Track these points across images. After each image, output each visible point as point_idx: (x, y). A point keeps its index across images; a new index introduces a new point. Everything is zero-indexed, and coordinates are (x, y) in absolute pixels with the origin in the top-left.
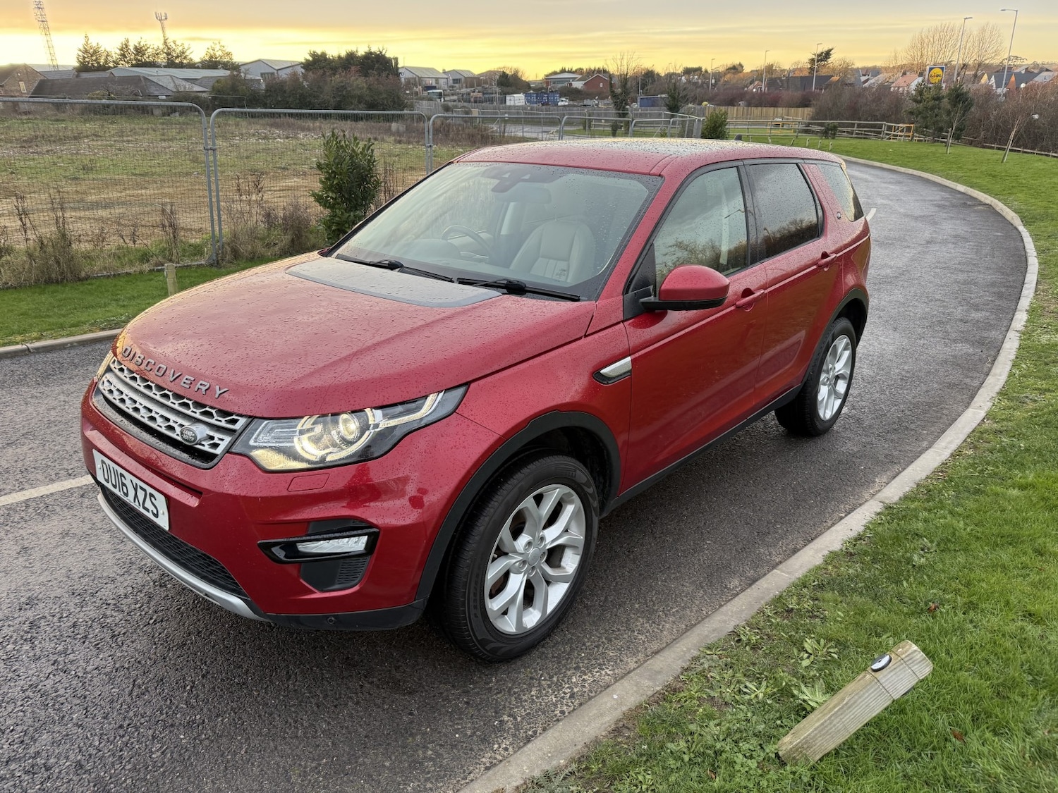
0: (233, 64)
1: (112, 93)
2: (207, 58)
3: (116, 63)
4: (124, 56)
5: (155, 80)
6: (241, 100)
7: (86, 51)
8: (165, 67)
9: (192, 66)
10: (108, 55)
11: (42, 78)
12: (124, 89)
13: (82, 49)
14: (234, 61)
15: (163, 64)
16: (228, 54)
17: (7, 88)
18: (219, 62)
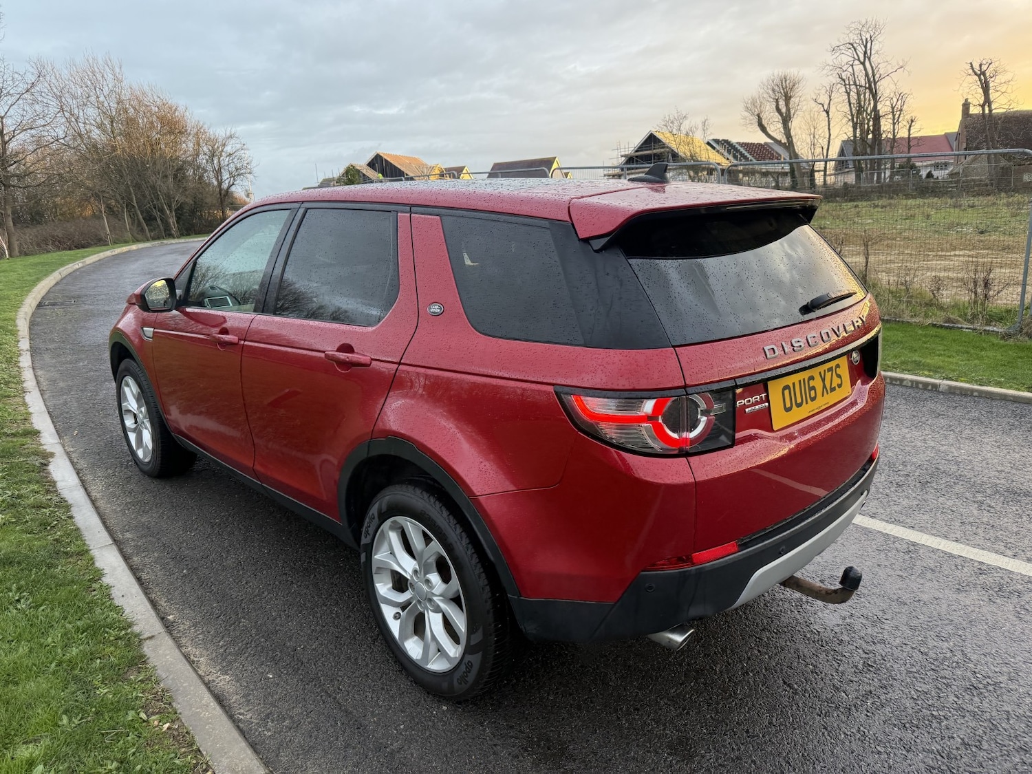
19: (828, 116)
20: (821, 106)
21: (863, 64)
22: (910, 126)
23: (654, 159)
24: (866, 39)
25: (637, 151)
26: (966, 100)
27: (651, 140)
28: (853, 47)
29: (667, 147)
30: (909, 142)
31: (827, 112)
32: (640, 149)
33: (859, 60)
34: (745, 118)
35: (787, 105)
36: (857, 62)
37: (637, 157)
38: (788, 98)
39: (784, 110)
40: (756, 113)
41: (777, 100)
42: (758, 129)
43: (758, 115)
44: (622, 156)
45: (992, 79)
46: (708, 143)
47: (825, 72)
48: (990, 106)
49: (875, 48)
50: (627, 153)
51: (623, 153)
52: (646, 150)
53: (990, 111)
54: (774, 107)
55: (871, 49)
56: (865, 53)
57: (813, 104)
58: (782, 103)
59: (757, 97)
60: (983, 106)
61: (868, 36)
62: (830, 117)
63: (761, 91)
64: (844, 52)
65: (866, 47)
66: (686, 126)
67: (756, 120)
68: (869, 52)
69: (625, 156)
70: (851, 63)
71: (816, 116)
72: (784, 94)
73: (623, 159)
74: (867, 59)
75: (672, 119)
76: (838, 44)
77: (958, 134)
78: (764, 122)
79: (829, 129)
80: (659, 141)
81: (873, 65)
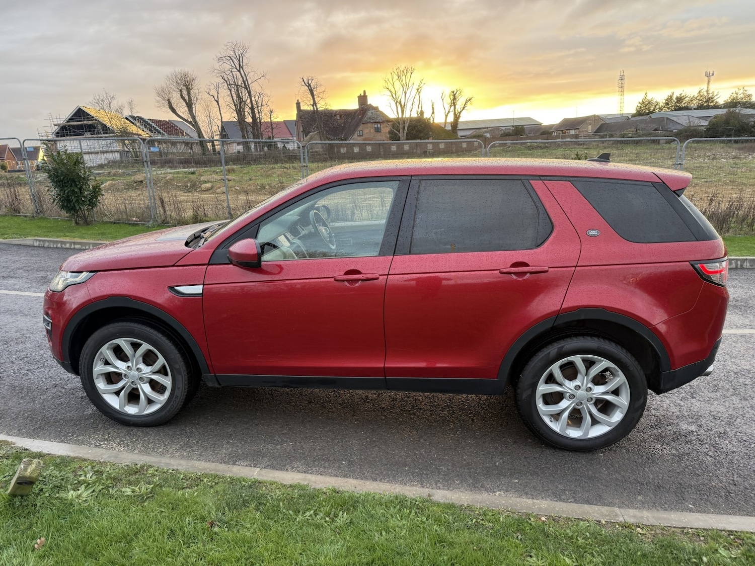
0: (750, 103)
1: (639, 130)
2: (729, 101)
3: (661, 109)
4: (667, 104)
5: (675, 119)
6: (730, 130)
7: (643, 103)
8: (695, 109)
9: (716, 107)
10: (657, 105)
11: (603, 122)
12: (647, 127)
13: (641, 102)
14: (752, 101)
15: (695, 107)
16: (749, 96)
17: (580, 130)
18: (739, 103)
19: (218, 104)
20: (212, 97)
21: (239, 71)
22: (271, 115)
23: (86, 129)
24: (239, 55)
25: (68, 122)
26: (298, 100)
27: (80, 114)
28: (231, 59)
29: (96, 120)
30: (271, 125)
31: (217, 102)
32: (70, 120)
33: (236, 68)
34: (158, 102)
35: (189, 95)
36: (235, 70)
37: (69, 126)
38: (189, 90)
39: (187, 98)
40: (167, 98)
41: (181, 90)
42: (169, 110)
43: (169, 100)
44: (55, 125)
45: (315, 89)
46: (126, 118)
47: (214, 74)
48: (316, 106)
49: (245, 61)
50: (59, 123)
51: (56, 123)
52: (76, 121)
53: (317, 109)
54: (179, 95)
55: (242, 62)
56: (240, 65)
57: (207, 96)
58: (185, 93)
59: (165, 87)
60: (313, 106)
61: (240, 53)
62: (220, 105)
63: (168, 83)
64: (226, 62)
65: (239, 61)
66: (115, 104)
67: (166, 103)
68: (241, 63)
69: (58, 125)
70: (230, 70)
71: (209, 103)
72: (186, 86)
73: (56, 127)
74: (241, 68)
75: (102, 98)
76: (221, 56)
77: (296, 122)
78: (174, 106)
79: (221, 114)
80: (88, 115)
81: (246, 73)
